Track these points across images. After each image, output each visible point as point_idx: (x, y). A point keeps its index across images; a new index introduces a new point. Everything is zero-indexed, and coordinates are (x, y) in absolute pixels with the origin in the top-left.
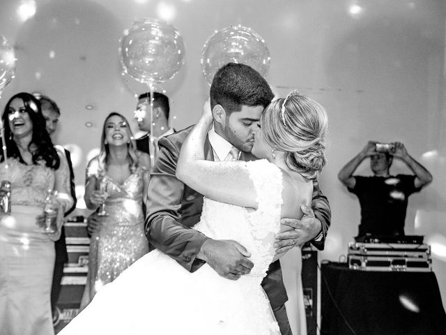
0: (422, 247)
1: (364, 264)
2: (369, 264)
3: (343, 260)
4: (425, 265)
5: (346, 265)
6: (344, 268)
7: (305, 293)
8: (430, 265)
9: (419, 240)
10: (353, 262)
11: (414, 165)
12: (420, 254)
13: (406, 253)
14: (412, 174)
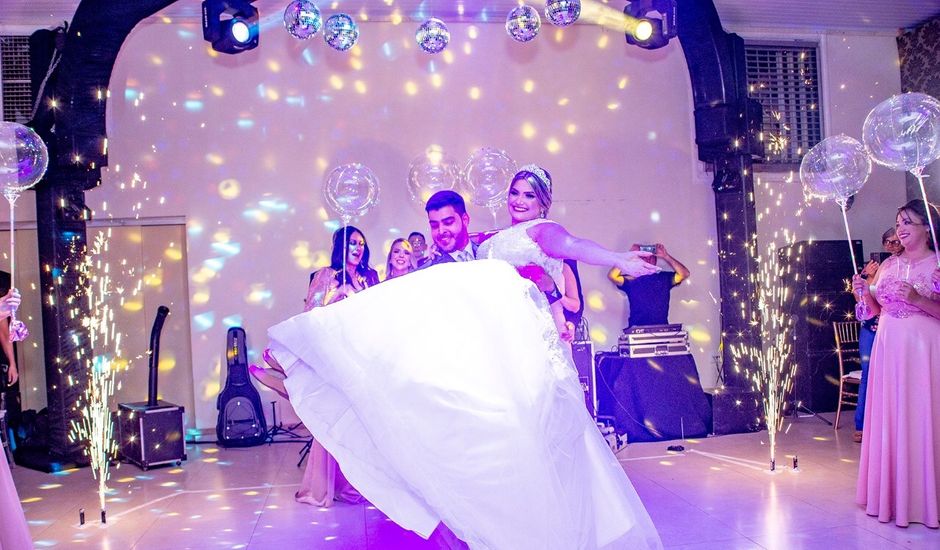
0: (681, 333)
1: (631, 352)
2: (636, 352)
3: (615, 350)
4: (684, 349)
5: (617, 354)
6: (615, 357)
7: (582, 381)
8: (688, 349)
9: (678, 327)
10: (623, 351)
11: (673, 263)
12: (680, 339)
13: (667, 340)
14: (672, 271)
